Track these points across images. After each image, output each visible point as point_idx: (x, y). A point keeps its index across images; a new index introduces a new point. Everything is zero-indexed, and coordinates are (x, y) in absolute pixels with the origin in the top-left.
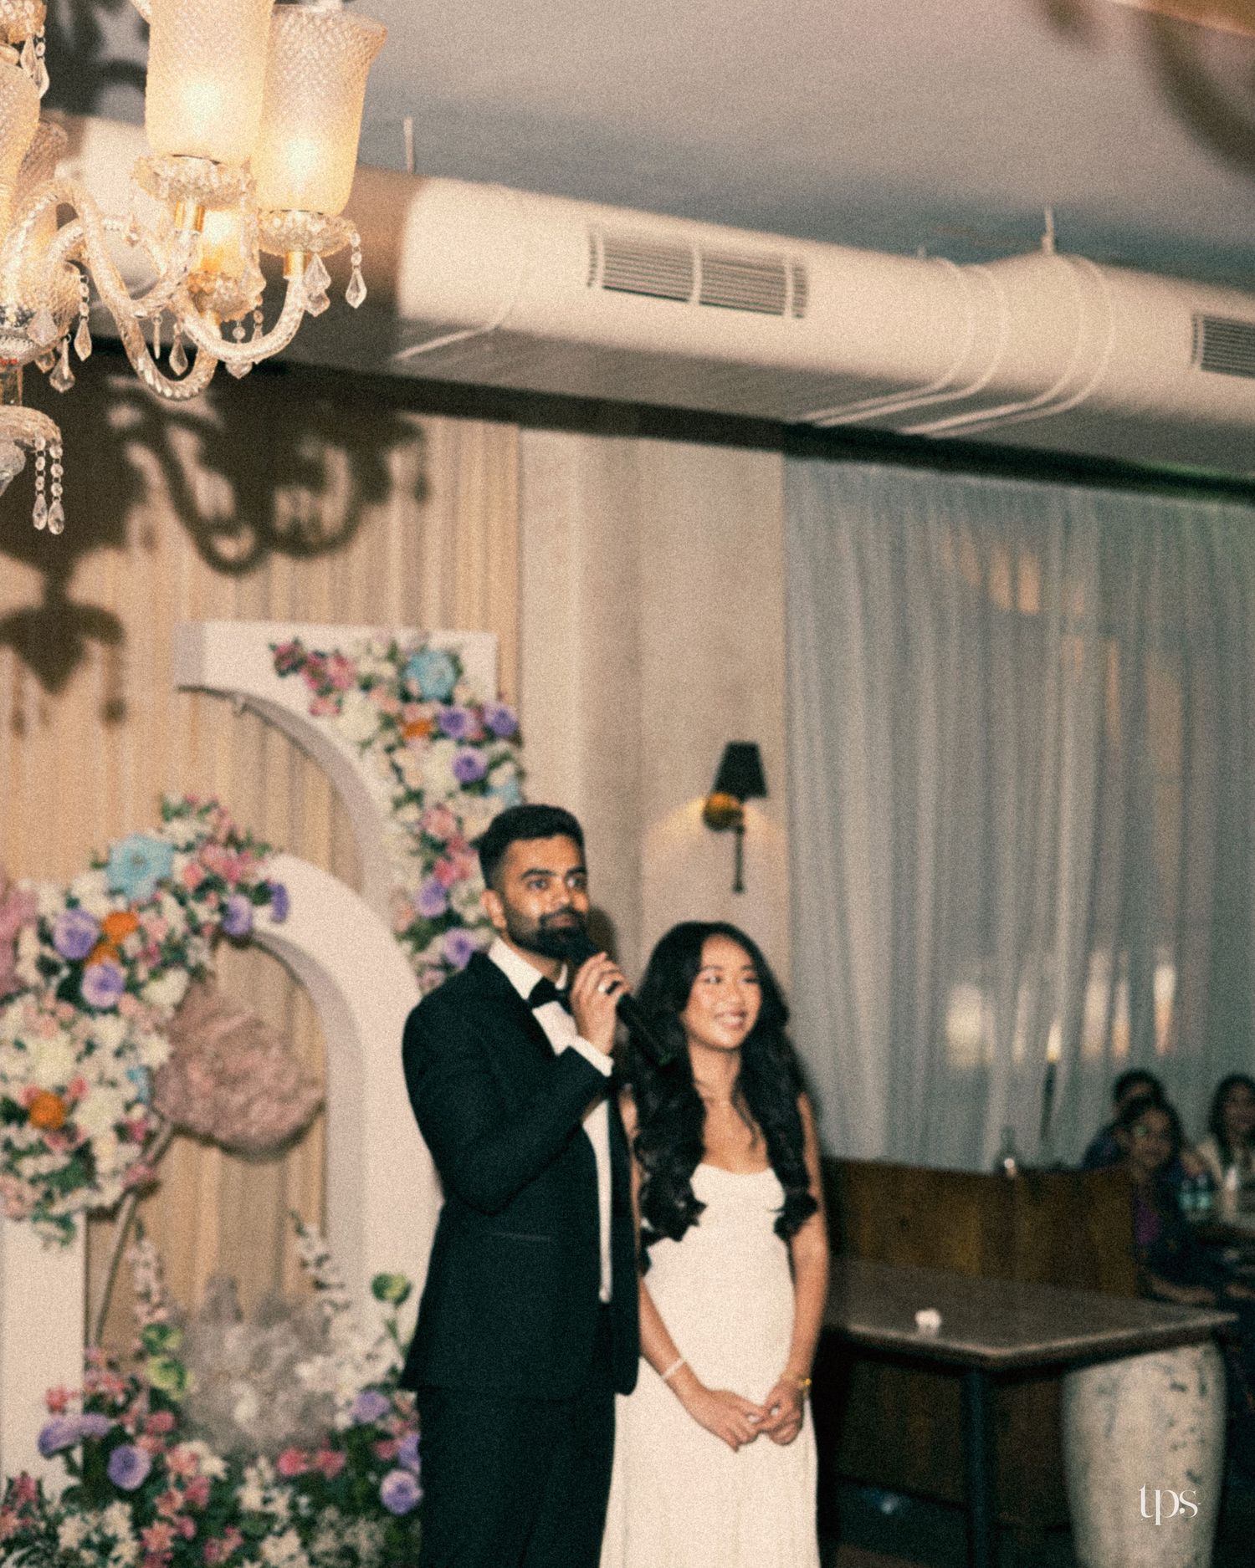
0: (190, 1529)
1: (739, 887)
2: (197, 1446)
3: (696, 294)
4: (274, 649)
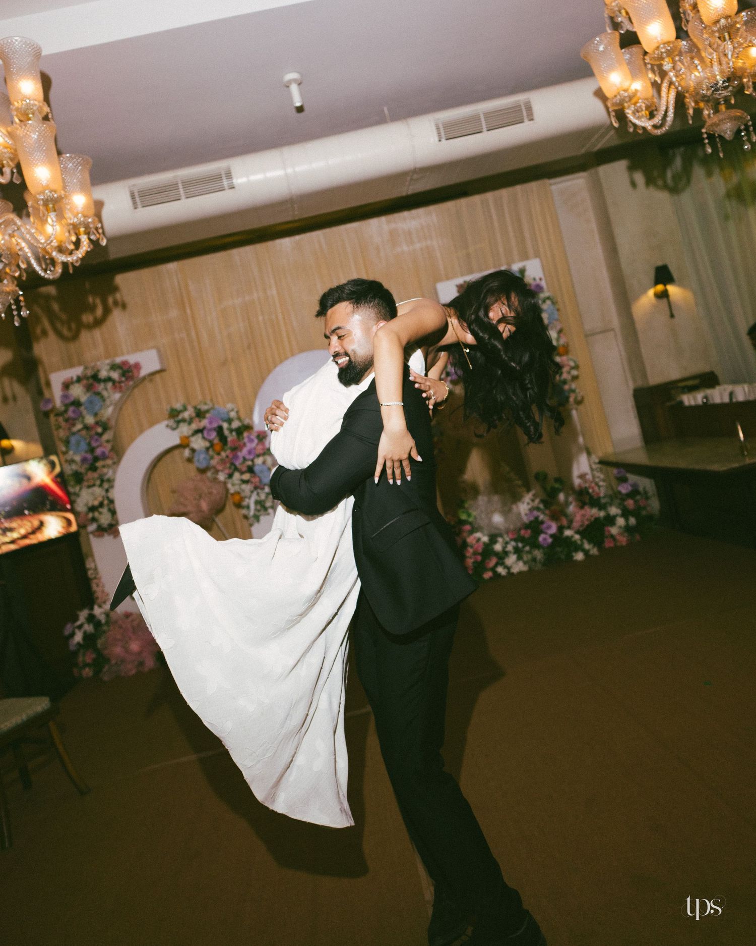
0: (479, 558)
1: (672, 316)
2: (478, 535)
3: (485, 129)
4: (457, 286)
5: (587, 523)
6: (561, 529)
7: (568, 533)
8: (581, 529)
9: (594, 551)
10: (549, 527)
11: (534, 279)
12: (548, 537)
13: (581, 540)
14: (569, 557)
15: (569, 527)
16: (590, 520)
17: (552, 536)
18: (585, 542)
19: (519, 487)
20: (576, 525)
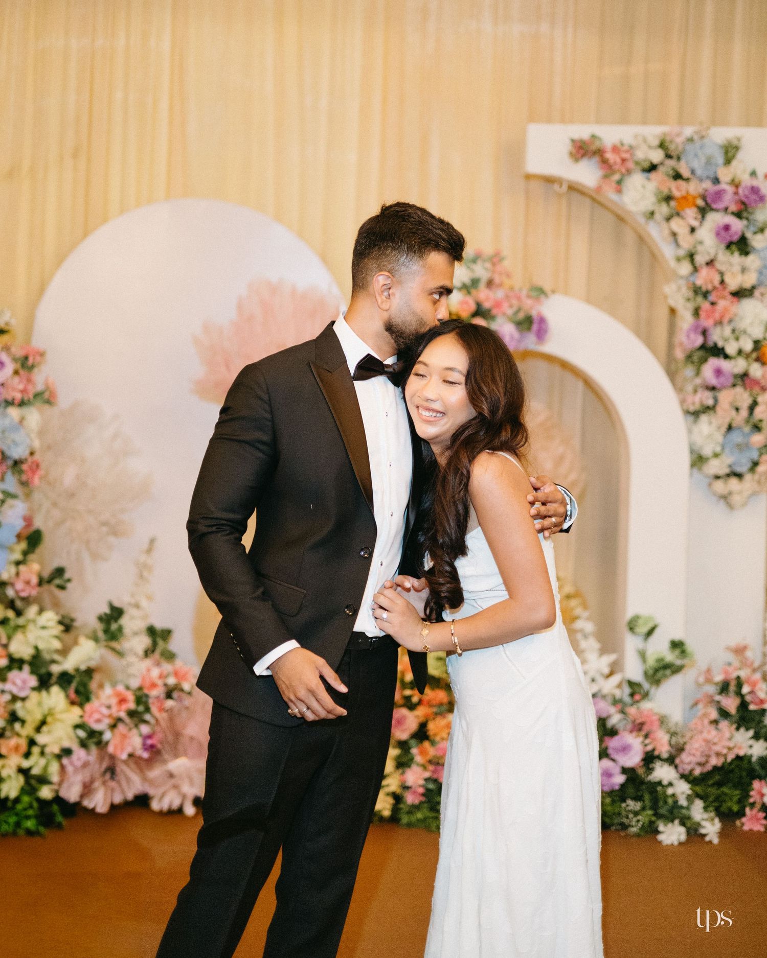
4: (573, 141)
5: (714, 761)
6: (650, 759)
7: (663, 773)
8: (697, 772)
9: (711, 828)
10: (625, 749)
11: (753, 174)
12: (616, 770)
13: (689, 798)
14: (651, 830)
15: (671, 760)
16: (725, 756)
17: (624, 770)
18: (699, 804)
19: (586, 636)
20: (688, 760)
